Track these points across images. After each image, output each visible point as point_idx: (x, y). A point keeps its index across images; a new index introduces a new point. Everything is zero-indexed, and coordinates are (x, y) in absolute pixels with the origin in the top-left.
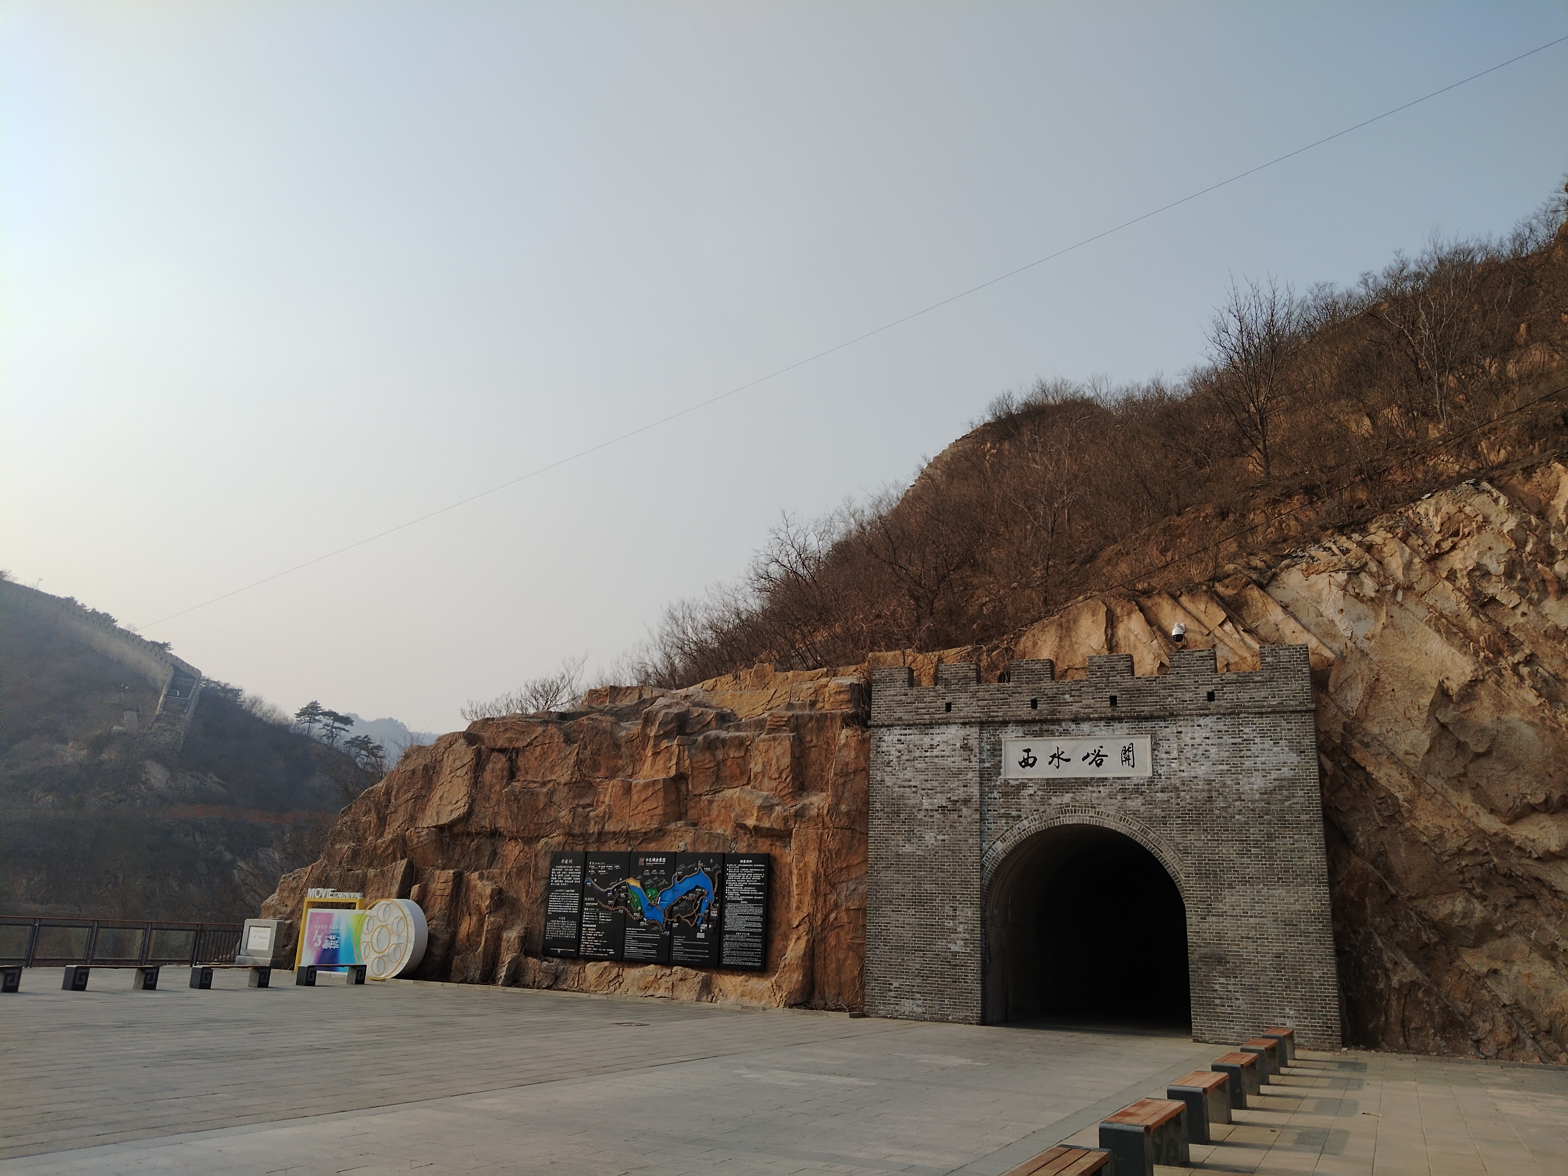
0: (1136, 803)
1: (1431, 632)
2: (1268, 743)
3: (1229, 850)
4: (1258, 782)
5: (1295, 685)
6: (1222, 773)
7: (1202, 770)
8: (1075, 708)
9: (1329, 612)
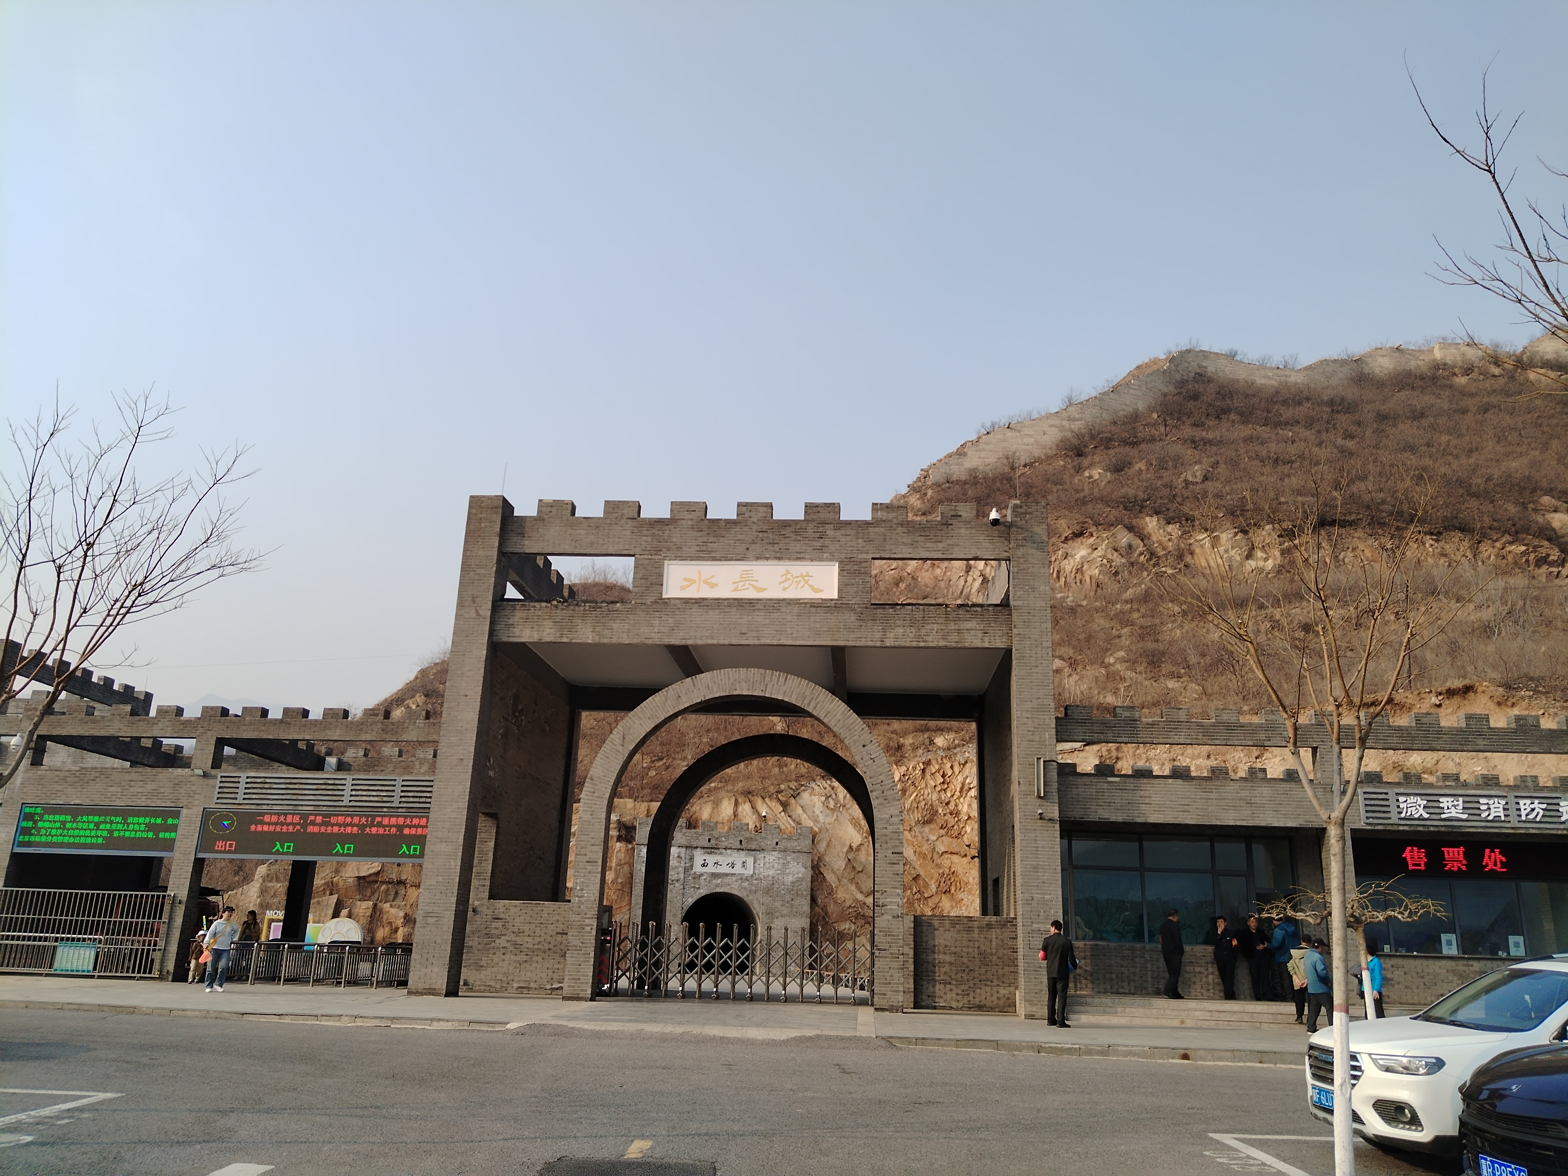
0: (745, 884)
1: (849, 824)
2: (795, 864)
3: (778, 904)
4: (791, 878)
5: (807, 842)
6: (778, 874)
7: (771, 872)
8: (726, 844)
9: (817, 812)
